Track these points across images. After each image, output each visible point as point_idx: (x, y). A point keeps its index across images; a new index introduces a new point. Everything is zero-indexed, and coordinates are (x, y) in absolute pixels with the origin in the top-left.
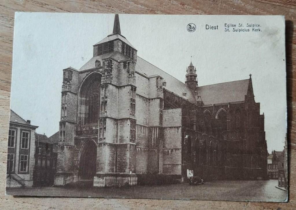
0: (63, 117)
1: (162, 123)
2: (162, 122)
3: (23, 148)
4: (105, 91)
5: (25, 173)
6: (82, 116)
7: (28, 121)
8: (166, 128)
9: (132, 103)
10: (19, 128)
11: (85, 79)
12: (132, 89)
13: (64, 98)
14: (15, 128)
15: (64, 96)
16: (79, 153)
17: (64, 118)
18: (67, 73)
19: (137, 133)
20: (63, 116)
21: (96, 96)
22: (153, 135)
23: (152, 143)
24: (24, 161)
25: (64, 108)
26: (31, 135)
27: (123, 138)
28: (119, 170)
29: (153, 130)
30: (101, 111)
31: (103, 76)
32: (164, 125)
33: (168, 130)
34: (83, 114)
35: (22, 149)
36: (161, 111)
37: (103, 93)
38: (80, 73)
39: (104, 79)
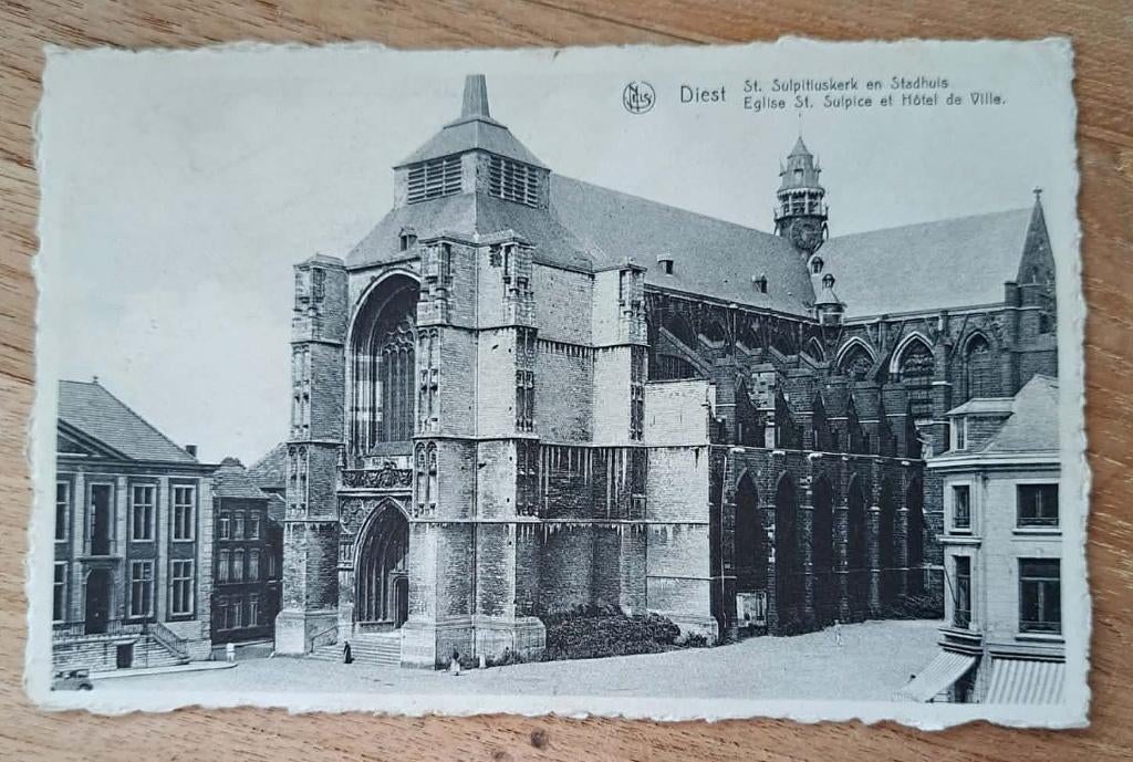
0: (298, 427)
1: (640, 434)
2: (641, 426)
3: (177, 540)
4: (430, 349)
5: (188, 618)
6: (360, 419)
7: (188, 447)
8: (656, 448)
9: (522, 388)
10: (164, 479)
11: (366, 295)
12: (520, 340)
13: (298, 363)
14: (153, 480)
15: (298, 355)
16: (351, 543)
17: (302, 431)
18: (307, 277)
19: (550, 473)
20: (297, 422)
21: (406, 349)
22: (609, 476)
23: (606, 502)
24: (181, 578)
25: (302, 396)
26: (201, 493)
27: (496, 502)
28: (483, 606)
29: (610, 459)
30: (419, 417)
31: (422, 298)
32: (650, 439)
33: (663, 455)
34: (364, 410)
35: (174, 543)
36: (638, 391)
37: (425, 355)
38: (348, 272)
39: (426, 309)
